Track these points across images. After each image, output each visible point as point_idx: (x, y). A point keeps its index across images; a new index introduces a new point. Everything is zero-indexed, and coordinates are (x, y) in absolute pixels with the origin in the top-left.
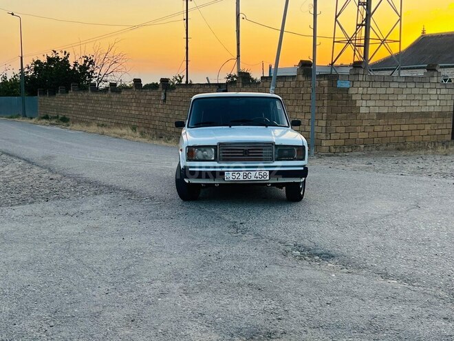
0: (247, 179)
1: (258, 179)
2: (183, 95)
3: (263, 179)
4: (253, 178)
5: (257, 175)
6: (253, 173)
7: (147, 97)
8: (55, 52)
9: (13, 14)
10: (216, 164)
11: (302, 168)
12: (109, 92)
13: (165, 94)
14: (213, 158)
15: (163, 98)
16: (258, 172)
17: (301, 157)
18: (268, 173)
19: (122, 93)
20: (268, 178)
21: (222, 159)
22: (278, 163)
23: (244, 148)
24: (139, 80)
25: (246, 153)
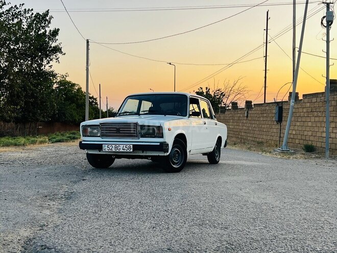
0: (118, 151)
1: (125, 151)
2: (257, 112)
3: (128, 151)
4: (121, 150)
5: (124, 147)
6: (122, 146)
8: (202, 88)
9: (170, 64)
10: (100, 139)
11: (159, 144)
12: (220, 113)
13: (248, 112)
14: (99, 135)
15: (246, 115)
16: (125, 145)
17: (161, 135)
18: (132, 146)
19: (226, 113)
20: (132, 151)
21: (102, 136)
22: (142, 139)
23: (117, 127)
24: (236, 103)
25: (118, 130)
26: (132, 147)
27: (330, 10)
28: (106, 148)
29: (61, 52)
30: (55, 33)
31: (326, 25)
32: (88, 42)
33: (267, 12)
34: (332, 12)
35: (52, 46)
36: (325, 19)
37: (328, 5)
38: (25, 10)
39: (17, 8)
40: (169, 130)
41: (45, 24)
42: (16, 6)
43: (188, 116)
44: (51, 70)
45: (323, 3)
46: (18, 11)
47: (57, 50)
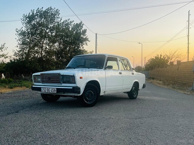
0: (49, 92)
6: (51, 89)
9: (139, 43)
10: (41, 84)
11: (72, 88)
17: (74, 82)
21: (43, 82)
22: (63, 85)
23: (49, 76)
25: (49, 79)
26: (56, 90)
28: (43, 90)
29: (88, 41)
30: (85, 31)
32: (96, 34)
33: (189, 11)
35: (84, 38)
38: (71, 21)
39: (67, 21)
40: (81, 78)
41: (80, 28)
42: (66, 20)
43: (104, 68)
44: (84, 49)
46: (67, 22)
47: (86, 39)
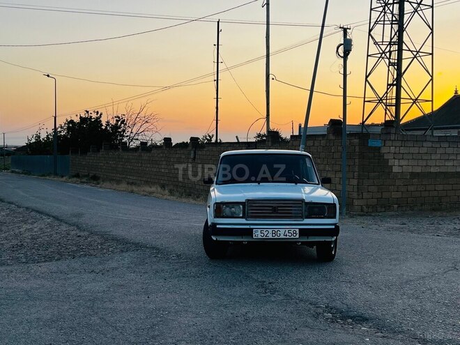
0: (276, 237)
1: (288, 237)
2: (212, 153)
3: (292, 237)
4: (282, 236)
5: (287, 232)
7: (177, 156)
8: (88, 112)
9: (48, 76)
10: (243, 221)
11: (333, 227)
12: (140, 151)
13: (195, 153)
14: (241, 215)
16: (287, 230)
18: (297, 231)
19: (153, 152)
20: (298, 236)
21: (250, 216)
22: (307, 221)
23: (273, 205)
24: (170, 139)
25: (275, 210)
27: (348, 37)
28: (258, 235)
31: (342, 55)
34: (350, 40)
36: (342, 47)
37: (345, 31)
45: (340, 28)
